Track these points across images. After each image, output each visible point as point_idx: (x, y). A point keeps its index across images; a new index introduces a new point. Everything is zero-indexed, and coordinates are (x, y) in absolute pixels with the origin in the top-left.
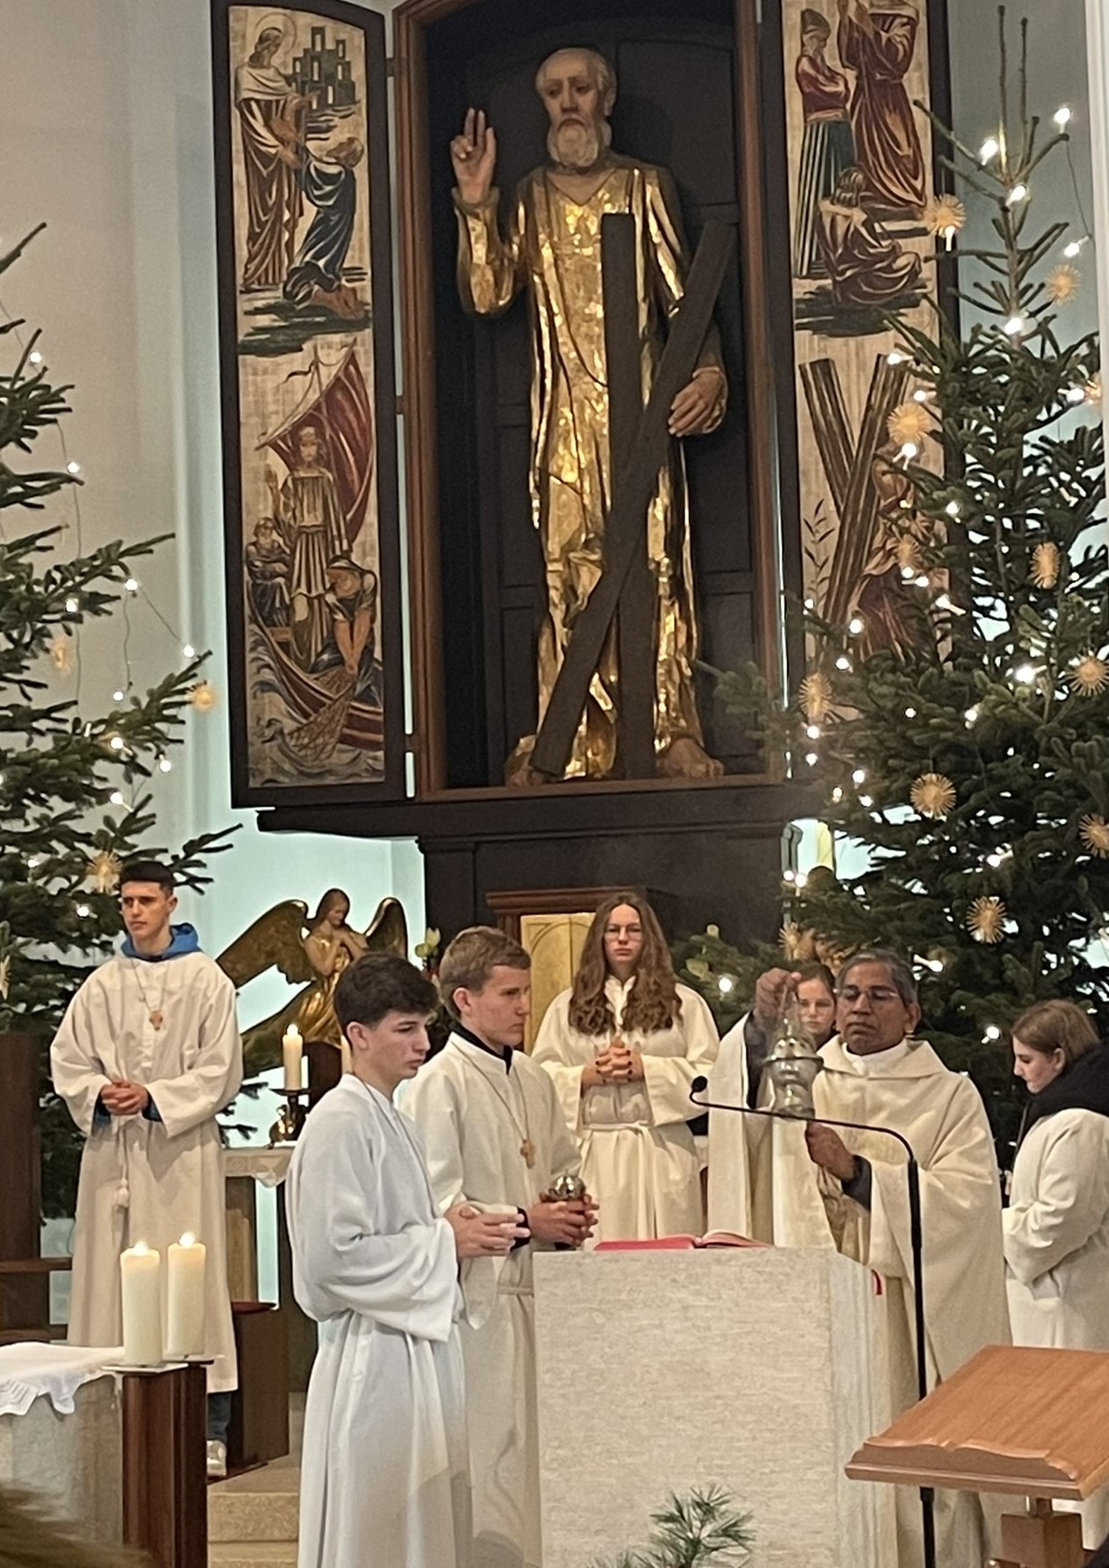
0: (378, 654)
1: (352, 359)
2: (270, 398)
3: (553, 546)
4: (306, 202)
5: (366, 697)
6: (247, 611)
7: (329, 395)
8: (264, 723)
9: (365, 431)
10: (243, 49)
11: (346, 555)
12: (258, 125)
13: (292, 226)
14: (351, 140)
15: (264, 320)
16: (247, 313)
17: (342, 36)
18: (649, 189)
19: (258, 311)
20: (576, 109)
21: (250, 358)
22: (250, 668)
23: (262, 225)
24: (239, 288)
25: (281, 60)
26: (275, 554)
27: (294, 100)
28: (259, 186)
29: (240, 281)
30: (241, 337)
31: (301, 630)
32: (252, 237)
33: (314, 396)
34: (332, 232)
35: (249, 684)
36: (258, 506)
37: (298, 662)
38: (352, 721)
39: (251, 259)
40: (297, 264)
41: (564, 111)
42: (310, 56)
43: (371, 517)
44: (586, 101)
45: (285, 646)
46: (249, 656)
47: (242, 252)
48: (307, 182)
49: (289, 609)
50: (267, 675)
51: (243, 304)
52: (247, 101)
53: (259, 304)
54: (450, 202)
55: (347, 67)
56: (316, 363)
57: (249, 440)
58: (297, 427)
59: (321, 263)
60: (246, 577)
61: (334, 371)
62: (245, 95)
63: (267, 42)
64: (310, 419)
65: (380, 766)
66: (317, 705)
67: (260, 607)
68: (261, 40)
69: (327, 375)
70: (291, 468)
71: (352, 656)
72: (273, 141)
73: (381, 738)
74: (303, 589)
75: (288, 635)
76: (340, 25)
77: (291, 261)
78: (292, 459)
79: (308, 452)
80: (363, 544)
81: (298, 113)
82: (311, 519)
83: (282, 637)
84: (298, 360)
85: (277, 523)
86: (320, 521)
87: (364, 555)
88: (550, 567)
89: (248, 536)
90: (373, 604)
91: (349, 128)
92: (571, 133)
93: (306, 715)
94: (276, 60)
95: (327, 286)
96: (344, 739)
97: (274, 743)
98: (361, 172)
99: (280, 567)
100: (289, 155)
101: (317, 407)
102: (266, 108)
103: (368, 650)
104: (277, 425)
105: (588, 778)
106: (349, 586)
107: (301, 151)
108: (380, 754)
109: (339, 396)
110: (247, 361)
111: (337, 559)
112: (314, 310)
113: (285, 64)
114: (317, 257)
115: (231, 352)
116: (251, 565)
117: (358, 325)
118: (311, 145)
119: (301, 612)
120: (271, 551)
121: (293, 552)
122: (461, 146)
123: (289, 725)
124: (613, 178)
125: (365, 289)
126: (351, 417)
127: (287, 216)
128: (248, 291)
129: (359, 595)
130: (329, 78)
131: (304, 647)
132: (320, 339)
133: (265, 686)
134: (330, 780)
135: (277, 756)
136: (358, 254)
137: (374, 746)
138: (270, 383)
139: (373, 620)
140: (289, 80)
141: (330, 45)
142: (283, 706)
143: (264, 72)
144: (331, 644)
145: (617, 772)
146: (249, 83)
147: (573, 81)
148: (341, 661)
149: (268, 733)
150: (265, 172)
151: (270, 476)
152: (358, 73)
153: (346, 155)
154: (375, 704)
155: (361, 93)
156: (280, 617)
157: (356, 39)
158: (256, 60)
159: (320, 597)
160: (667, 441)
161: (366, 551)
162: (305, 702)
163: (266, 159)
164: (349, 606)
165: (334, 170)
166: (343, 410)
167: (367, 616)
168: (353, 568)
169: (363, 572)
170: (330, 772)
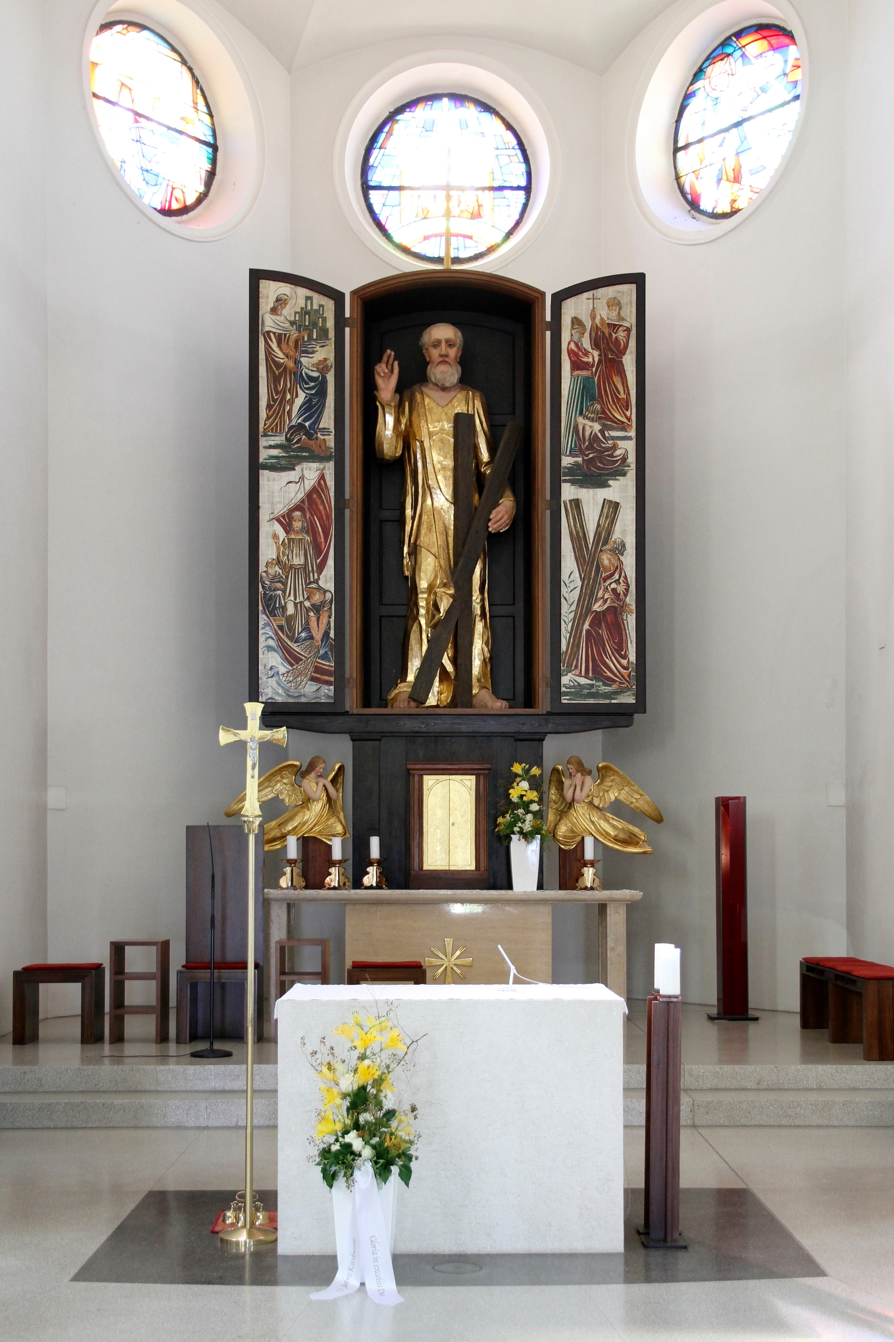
0: (332, 635)
1: (322, 477)
2: (276, 494)
4: (299, 391)
5: (324, 657)
6: (261, 608)
7: (309, 495)
8: (268, 667)
9: (328, 516)
10: (267, 303)
11: (316, 581)
12: (274, 345)
13: (291, 402)
14: (325, 360)
15: (275, 452)
16: (265, 447)
17: (322, 303)
18: (476, 402)
19: (271, 447)
20: (447, 356)
21: (266, 472)
22: (262, 639)
23: (275, 401)
24: (261, 434)
25: (288, 312)
26: (275, 579)
27: (294, 334)
28: (274, 381)
29: (261, 429)
30: (261, 460)
31: (290, 619)
32: (269, 407)
33: (301, 495)
34: (313, 408)
35: (261, 646)
36: (268, 551)
37: (288, 636)
38: (317, 670)
39: (268, 418)
40: (293, 423)
41: (441, 356)
42: (304, 312)
43: (331, 562)
44: (453, 352)
45: (281, 627)
46: (261, 632)
47: (263, 414)
48: (301, 380)
49: (284, 608)
50: (271, 643)
51: (263, 442)
52: (268, 332)
53: (272, 443)
55: (325, 320)
56: (302, 478)
57: (264, 515)
58: (291, 511)
59: (307, 424)
60: (261, 589)
61: (312, 483)
62: (267, 329)
63: (280, 302)
64: (298, 508)
65: (332, 694)
66: (298, 660)
67: (268, 606)
68: (278, 300)
69: (309, 484)
70: (287, 532)
71: (318, 635)
72: (281, 356)
73: (332, 679)
74: (292, 598)
75: (283, 623)
76: (322, 297)
77: (290, 421)
78: (288, 528)
79: (297, 525)
81: (296, 342)
82: (298, 561)
83: (279, 623)
84: (293, 475)
85: (279, 562)
86: (302, 562)
87: (326, 581)
88: (420, 596)
89: (262, 568)
90: (330, 608)
91: (325, 353)
92: (443, 368)
93: (292, 665)
94: (285, 312)
95: (309, 436)
96: (313, 679)
97: (274, 679)
98: (330, 377)
99: (279, 585)
100: (291, 364)
101: (302, 501)
102: (279, 338)
103: (326, 634)
104: (280, 509)
106: (317, 598)
107: (297, 362)
108: (332, 687)
109: (315, 496)
110: (264, 473)
111: (310, 583)
112: (302, 449)
113: (290, 315)
114: (305, 420)
115: (255, 468)
116: (263, 583)
117: (327, 459)
118: (303, 360)
119: (291, 610)
120: (275, 576)
121: (287, 577)
122: (381, 368)
123: (282, 670)
125: (331, 441)
126: (321, 507)
127: (288, 397)
128: (265, 435)
129: (323, 604)
130: (314, 324)
131: (291, 629)
132: (305, 465)
133: (270, 648)
134: (303, 700)
135: (275, 685)
136: (328, 420)
137: (328, 683)
138: (276, 487)
139: (330, 617)
140: (292, 323)
141: (315, 307)
142: (280, 660)
143: (278, 318)
144: (307, 628)
146: (269, 322)
147: (447, 341)
148: (311, 638)
149: (271, 673)
150: (277, 373)
151: (275, 536)
152: (330, 324)
153: (322, 367)
154: (329, 661)
155: (332, 334)
156: (279, 612)
157: (329, 305)
158: (274, 311)
159: (301, 603)
160: (486, 534)
162: (292, 658)
163: (278, 365)
164: (317, 609)
165: (315, 374)
166: (317, 505)
167: (327, 614)
168: (320, 588)
169: (325, 591)
170: (304, 695)
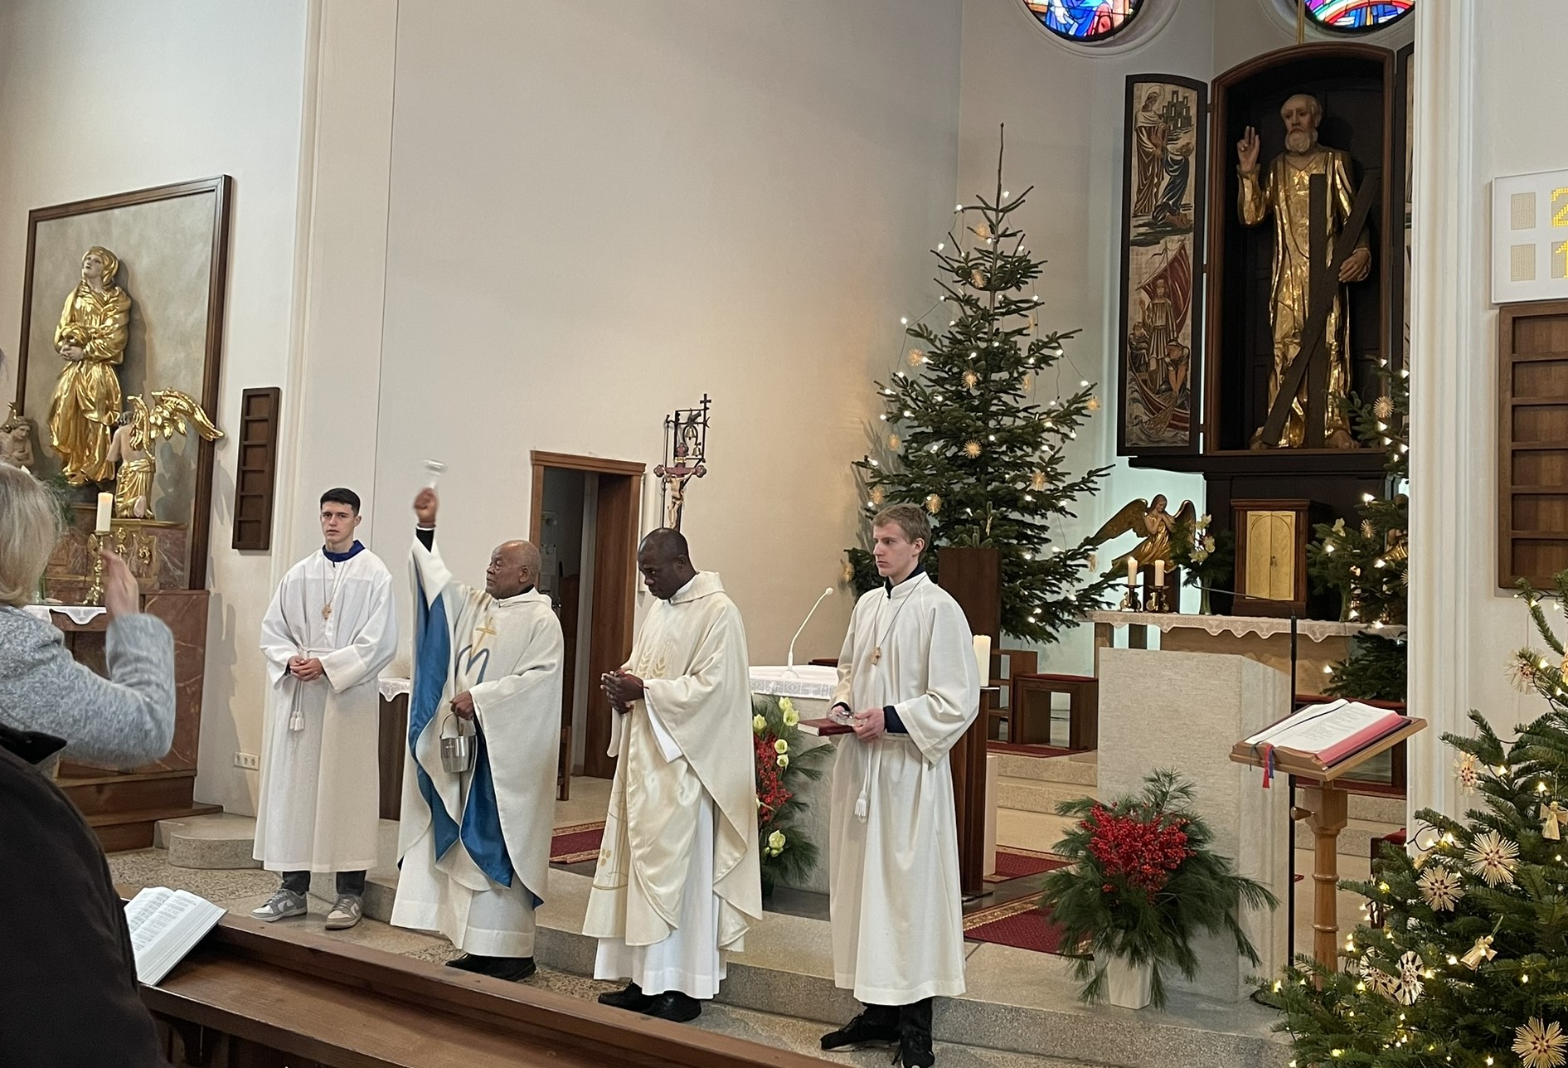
0: (1188, 386)
1: (1183, 247)
2: (1144, 266)
3: (1278, 336)
4: (1165, 174)
5: (1182, 406)
6: (1128, 366)
7: (1171, 264)
8: (1133, 417)
9: (1187, 282)
10: (1140, 103)
11: (1176, 339)
12: (1145, 139)
13: (1159, 184)
14: (1188, 144)
15: (1142, 230)
16: (1135, 227)
17: (1187, 95)
18: (1337, 162)
19: (1140, 226)
20: (1299, 124)
21: (1135, 247)
22: (1128, 392)
23: (1144, 185)
24: (1132, 215)
25: (1157, 107)
26: (1142, 339)
27: (1162, 126)
28: (1144, 167)
29: (1132, 212)
30: (1131, 238)
31: (1152, 374)
32: (1139, 191)
33: (1164, 265)
34: (1176, 188)
35: (1127, 399)
36: (1135, 316)
37: (1150, 389)
38: (1175, 417)
39: (1138, 201)
40: (1159, 203)
42: (1171, 105)
43: (1189, 321)
44: (1305, 120)
45: (1145, 381)
46: (1128, 386)
47: (1134, 198)
48: (1166, 164)
49: (1147, 364)
50: (1136, 395)
51: (1133, 222)
52: (1140, 127)
53: (1141, 222)
54: (1235, 171)
55: (1188, 109)
56: (1166, 250)
57: (1133, 285)
58: (1156, 279)
59: (1171, 202)
60: (1129, 349)
61: (1174, 253)
62: (1140, 124)
63: (1151, 99)
64: (1160, 276)
65: (1187, 438)
66: (1158, 409)
67: (1134, 364)
68: (1148, 99)
69: (1171, 255)
70: (1152, 299)
71: (1176, 387)
72: (1151, 146)
73: (1188, 425)
74: (1155, 355)
75: (1147, 377)
76: (1186, 89)
77: (1157, 202)
78: (1152, 295)
79: (1160, 291)
80: (1184, 334)
81: (1164, 131)
82: (1160, 323)
83: (1144, 378)
84: (1158, 248)
85: (1144, 324)
86: (1164, 323)
87: (1184, 339)
88: (1276, 346)
89: (1130, 331)
90: (1187, 363)
91: (1188, 138)
92: (1296, 136)
93: (1153, 414)
94: (1154, 108)
95: (1173, 213)
96: (1170, 426)
97: (1138, 426)
98: (1192, 159)
99: (1144, 345)
100: (1159, 152)
101: (1165, 270)
102: (1149, 131)
103: (1184, 384)
104: (1146, 279)
105: (1290, 447)
106: (1176, 354)
107: (1164, 150)
108: (1188, 433)
109: (1176, 264)
110: (1134, 249)
111: (1171, 341)
112: (1166, 225)
113: (1159, 110)
114: (1169, 199)
115: (1126, 244)
116: (1131, 344)
117: (1187, 231)
118: (1169, 147)
119: (1153, 366)
120: (1140, 337)
121: (1151, 338)
122: (1242, 144)
123: (1145, 418)
124: (1318, 157)
125: (1191, 214)
126: (1181, 274)
127: (1156, 180)
128: (1135, 216)
129: (1181, 359)
130: (1179, 114)
131: (1154, 382)
132: (1168, 238)
133: (1135, 400)
134: (1163, 445)
135: (1139, 432)
136: (1189, 198)
137: (1185, 429)
138: (1144, 259)
139: (1187, 370)
140: (1160, 117)
141: (1180, 99)
142: (1143, 410)
143: (1148, 114)
144: (1166, 381)
145: (1305, 445)
146: (1141, 119)
147: (1298, 110)
148: (1171, 389)
149: (1135, 422)
150: (1147, 160)
151: (1142, 302)
152: (1193, 112)
153: (1185, 151)
154: (1186, 409)
155: (1194, 121)
156: (1143, 368)
157: (1193, 95)
158: (1145, 108)
159: (1162, 359)
160: (1337, 284)
161: (1185, 338)
162: (1153, 408)
163: (1148, 154)
164: (1176, 363)
165: (1179, 158)
166: (1177, 270)
167: (1184, 368)
168: (1178, 345)
169: (1183, 347)
170: (1163, 441)
